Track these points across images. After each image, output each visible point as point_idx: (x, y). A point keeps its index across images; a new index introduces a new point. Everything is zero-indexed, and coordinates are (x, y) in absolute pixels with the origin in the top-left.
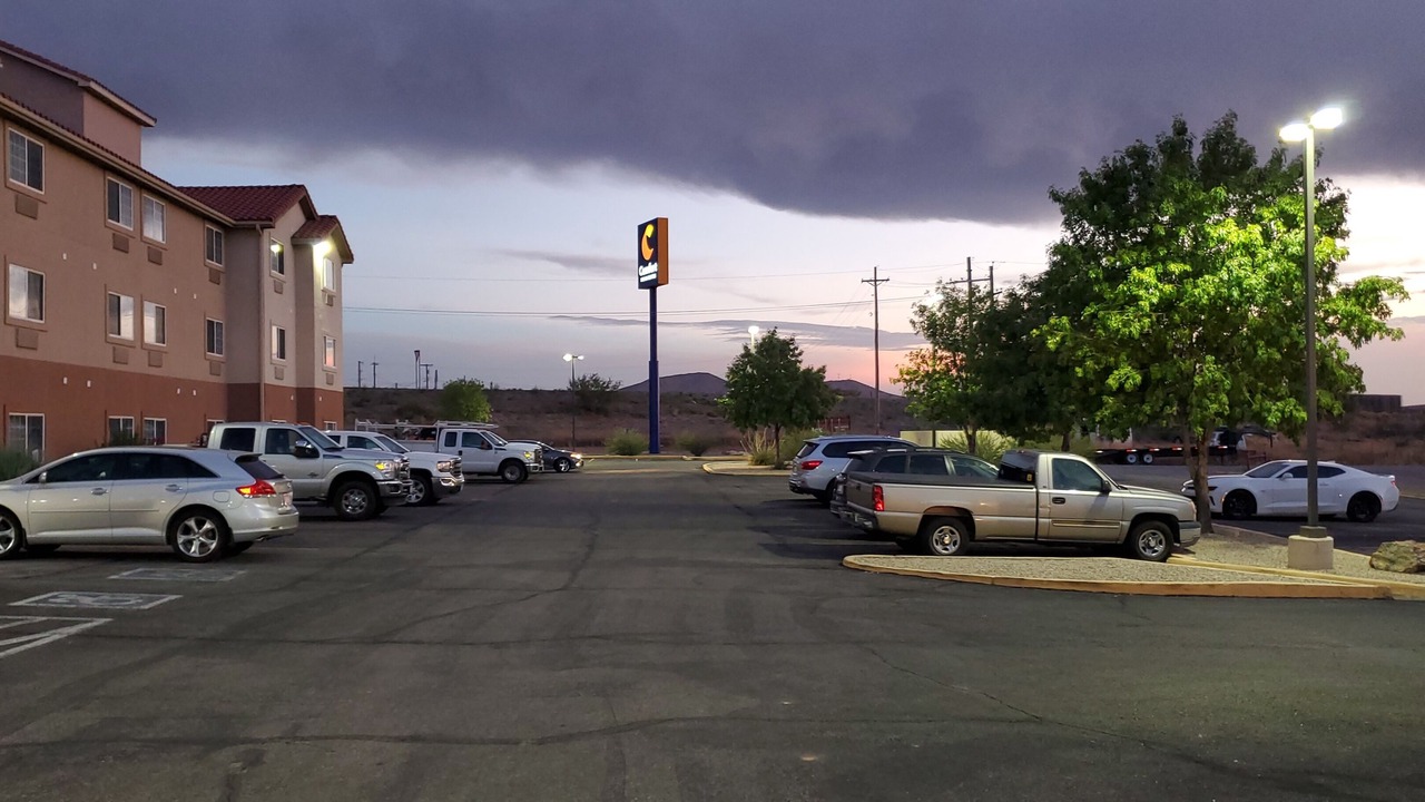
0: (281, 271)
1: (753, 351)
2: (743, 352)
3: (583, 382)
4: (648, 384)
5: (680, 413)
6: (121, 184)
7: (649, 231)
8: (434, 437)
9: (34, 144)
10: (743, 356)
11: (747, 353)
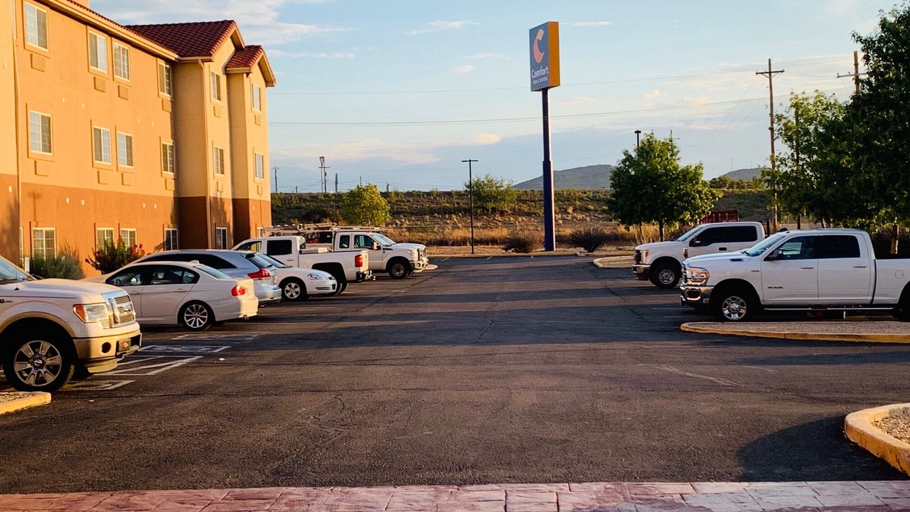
0: (219, 99)
1: (634, 155)
2: (624, 157)
3: (478, 184)
4: (543, 179)
5: (574, 211)
6: (98, 35)
7: (540, 34)
8: (329, 241)
9: (40, 11)
10: (624, 162)
11: (629, 158)
